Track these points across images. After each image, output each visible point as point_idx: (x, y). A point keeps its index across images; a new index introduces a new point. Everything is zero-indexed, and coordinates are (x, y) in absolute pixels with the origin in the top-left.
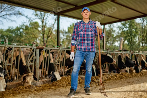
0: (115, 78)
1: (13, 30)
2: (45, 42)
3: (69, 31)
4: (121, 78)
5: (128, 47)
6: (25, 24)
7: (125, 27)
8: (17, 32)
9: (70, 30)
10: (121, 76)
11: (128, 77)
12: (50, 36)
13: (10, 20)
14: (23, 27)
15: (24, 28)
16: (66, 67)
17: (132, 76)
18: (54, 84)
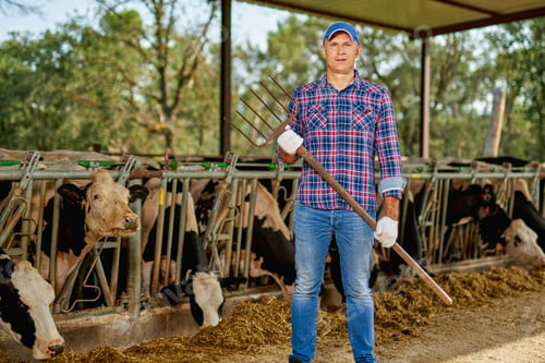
0: (465, 297)
1: (28, 44)
2: (170, 102)
3: (273, 52)
4: (492, 296)
5: (529, 125)
6: (82, 24)
7: (517, 40)
8: (49, 53)
9: (277, 44)
10: (491, 286)
11: (525, 288)
12: (189, 77)
13: (17, 8)
14: (72, 33)
15: (79, 39)
16: (257, 259)
17: (540, 282)
18: (205, 339)
